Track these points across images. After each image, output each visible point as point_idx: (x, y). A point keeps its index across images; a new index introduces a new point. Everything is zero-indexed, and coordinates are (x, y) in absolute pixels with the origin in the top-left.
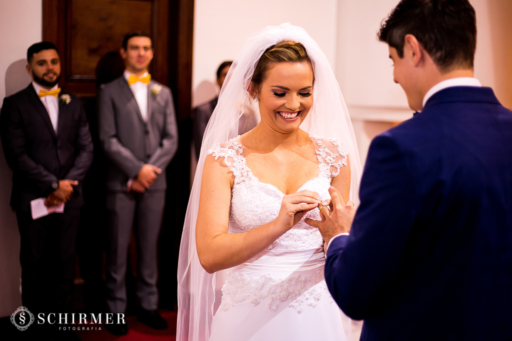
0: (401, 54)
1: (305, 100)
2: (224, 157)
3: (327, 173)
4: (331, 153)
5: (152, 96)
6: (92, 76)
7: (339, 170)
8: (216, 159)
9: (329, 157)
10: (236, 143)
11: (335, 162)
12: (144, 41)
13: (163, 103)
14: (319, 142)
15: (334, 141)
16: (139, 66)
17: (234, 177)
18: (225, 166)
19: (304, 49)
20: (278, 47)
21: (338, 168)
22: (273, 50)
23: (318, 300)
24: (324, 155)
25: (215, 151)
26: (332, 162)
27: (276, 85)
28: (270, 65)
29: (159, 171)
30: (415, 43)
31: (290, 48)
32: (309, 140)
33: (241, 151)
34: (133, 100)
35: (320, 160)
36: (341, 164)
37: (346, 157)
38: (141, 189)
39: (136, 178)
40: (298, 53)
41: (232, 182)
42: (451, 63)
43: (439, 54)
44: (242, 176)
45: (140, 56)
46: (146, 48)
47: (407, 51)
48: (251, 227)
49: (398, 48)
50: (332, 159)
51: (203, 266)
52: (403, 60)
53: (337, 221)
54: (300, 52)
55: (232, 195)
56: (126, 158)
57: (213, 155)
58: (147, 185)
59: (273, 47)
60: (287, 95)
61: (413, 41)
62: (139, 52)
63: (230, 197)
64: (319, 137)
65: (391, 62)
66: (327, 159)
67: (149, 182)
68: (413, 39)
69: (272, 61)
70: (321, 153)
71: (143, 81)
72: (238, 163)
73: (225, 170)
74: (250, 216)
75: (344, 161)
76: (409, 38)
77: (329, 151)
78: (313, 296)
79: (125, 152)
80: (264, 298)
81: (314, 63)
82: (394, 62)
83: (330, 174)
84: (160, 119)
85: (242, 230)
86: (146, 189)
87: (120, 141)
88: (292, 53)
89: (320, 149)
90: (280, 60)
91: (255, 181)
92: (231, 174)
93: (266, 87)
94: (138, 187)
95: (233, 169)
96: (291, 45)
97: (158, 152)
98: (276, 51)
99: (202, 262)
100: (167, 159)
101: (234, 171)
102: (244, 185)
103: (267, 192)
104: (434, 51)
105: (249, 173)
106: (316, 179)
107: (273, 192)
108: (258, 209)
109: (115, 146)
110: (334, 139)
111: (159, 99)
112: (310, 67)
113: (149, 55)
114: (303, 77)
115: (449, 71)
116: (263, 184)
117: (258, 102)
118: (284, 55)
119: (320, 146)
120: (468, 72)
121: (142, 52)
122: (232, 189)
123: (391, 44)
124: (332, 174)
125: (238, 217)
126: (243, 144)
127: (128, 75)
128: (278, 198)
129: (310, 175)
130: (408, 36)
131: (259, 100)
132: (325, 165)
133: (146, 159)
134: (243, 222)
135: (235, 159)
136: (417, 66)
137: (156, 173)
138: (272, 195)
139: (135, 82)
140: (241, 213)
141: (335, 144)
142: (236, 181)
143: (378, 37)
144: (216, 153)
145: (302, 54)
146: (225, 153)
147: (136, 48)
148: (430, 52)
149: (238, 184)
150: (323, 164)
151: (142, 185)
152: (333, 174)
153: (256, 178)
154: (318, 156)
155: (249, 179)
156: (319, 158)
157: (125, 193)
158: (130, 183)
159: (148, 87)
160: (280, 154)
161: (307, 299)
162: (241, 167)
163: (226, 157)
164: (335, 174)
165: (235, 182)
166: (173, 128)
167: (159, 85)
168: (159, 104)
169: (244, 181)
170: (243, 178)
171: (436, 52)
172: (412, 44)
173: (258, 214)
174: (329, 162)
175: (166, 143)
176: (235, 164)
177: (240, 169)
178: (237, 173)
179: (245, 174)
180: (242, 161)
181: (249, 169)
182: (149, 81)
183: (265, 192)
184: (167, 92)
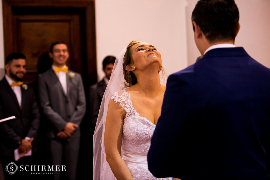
2: (120, 102)
5: (69, 79)
6: (35, 71)
8: (116, 103)
10: (126, 93)
12: (62, 47)
13: (76, 83)
16: (61, 62)
17: (126, 113)
18: (121, 107)
25: (115, 98)
29: (77, 126)
33: (129, 97)
34: (58, 83)
39: (63, 130)
45: (61, 56)
46: (64, 51)
55: (124, 123)
57: (114, 100)
62: (60, 53)
71: (63, 71)
72: (128, 105)
74: (134, 135)
79: (56, 115)
84: (75, 93)
87: (52, 108)
91: (137, 115)
95: (125, 109)
97: (75, 113)
101: (126, 109)
102: (131, 117)
103: (144, 122)
105: (134, 111)
108: (138, 132)
109: (50, 111)
111: (74, 81)
113: (67, 54)
116: (142, 118)
121: (62, 53)
125: (127, 134)
127: (55, 68)
133: (68, 118)
135: (126, 102)
137: (75, 127)
138: (146, 124)
139: (59, 72)
142: (127, 115)
146: (121, 100)
147: (59, 51)
153: (138, 113)
155: (134, 114)
159: (67, 74)
163: (121, 102)
166: (83, 98)
167: (73, 72)
168: (73, 84)
169: (131, 115)
170: (130, 113)
173: (138, 134)
176: (126, 105)
177: (129, 108)
178: (127, 110)
179: (132, 111)
180: (130, 103)
181: (134, 108)
182: (67, 71)
183: (142, 122)
184: (79, 76)
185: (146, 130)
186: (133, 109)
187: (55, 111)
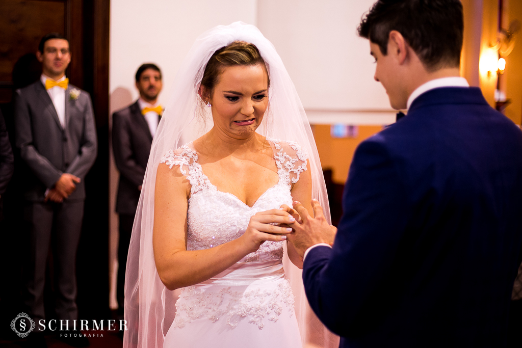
0: (384, 51)
1: (259, 104)
2: (179, 166)
3: (286, 180)
4: (291, 158)
5: (70, 101)
7: (298, 176)
8: (170, 168)
9: (288, 163)
10: (189, 150)
11: (295, 168)
12: (61, 44)
13: (82, 109)
14: (277, 145)
15: (293, 145)
16: (56, 70)
17: (190, 186)
18: (181, 175)
19: (257, 50)
20: (229, 50)
21: (298, 174)
22: (224, 52)
23: (279, 314)
24: (282, 159)
25: (168, 159)
26: (291, 167)
27: (229, 90)
28: (221, 68)
29: (78, 180)
30: (400, 40)
31: (242, 50)
32: (266, 143)
33: (196, 158)
34: (50, 106)
35: (279, 166)
36: (301, 169)
37: (306, 162)
38: (58, 199)
39: (54, 187)
40: (251, 54)
41: (189, 191)
42: (438, 62)
43: (425, 52)
44: (199, 185)
45: (57, 59)
46: (63, 51)
47: (392, 48)
48: (209, 239)
49: (381, 44)
50: (291, 164)
51: (165, 284)
52: (387, 58)
53: (311, 232)
54: (253, 54)
55: (189, 205)
56: (43, 167)
57: (167, 164)
58: (66, 195)
59: (223, 49)
60: (240, 100)
61: (398, 37)
62: (57, 55)
63: (186, 208)
64: (276, 140)
65: (373, 59)
66: (286, 165)
67: (67, 192)
68: (399, 36)
69: (223, 65)
70: (280, 158)
71: (60, 86)
72: (194, 171)
73: (180, 179)
74: (209, 228)
75: (304, 167)
76: (394, 34)
77: (287, 156)
78: (274, 310)
79: (42, 161)
80: (223, 314)
81: (268, 65)
82: (376, 59)
83: (290, 181)
84: (79, 125)
85: (199, 242)
86: (64, 199)
87: (37, 149)
88: (244, 56)
89: (278, 153)
90: (232, 63)
91: (213, 190)
92: (188, 183)
93: (219, 92)
94: (56, 197)
95: (189, 178)
96: (243, 47)
97: (77, 160)
98: (226, 54)
99: (163, 279)
100: (86, 167)
101: (190, 180)
102: (201, 194)
103: (227, 202)
104: (421, 47)
105: (206, 181)
106: (276, 187)
107: (232, 202)
108: (217, 220)
109: (32, 154)
110: (292, 143)
111: (78, 104)
112: (264, 69)
113: (67, 58)
114: (257, 80)
115: (435, 70)
116: (223, 194)
117: (210, 108)
118: (236, 58)
119: (278, 150)
120: (454, 70)
121: (60, 55)
122: (188, 198)
123: (374, 40)
124: (291, 181)
125: (195, 228)
126: (198, 151)
127: (45, 80)
128: (238, 208)
129: (271, 182)
130: (393, 32)
131: (212, 105)
132: (284, 171)
133: (64, 168)
134: (201, 234)
135: (190, 167)
136: (402, 64)
137: (74, 182)
138: (231, 204)
139: (52, 87)
140: (200, 224)
141: (294, 148)
142: (193, 190)
143: (358, 32)
144: (170, 161)
145: (255, 56)
146: (180, 161)
147: (54, 50)
148: (416, 49)
149: (195, 193)
150: (282, 170)
151: (60, 194)
152: (293, 180)
153: (214, 186)
154: (277, 161)
155: (206, 188)
156: (278, 163)
157: (42, 203)
158: (47, 193)
159: (67, 92)
160: (235, 160)
161: (268, 314)
162: (197, 175)
163: (181, 165)
164: (295, 181)
165: (192, 192)
166: (92, 135)
167: (77, 89)
168: (77, 109)
169: (201, 190)
170: (200, 187)
171: (422, 49)
172: (398, 41)
173: (217, 225)
174: (289, 168)
175: (85, 150)
176: (190, 172)
177: (196, 177)
178: (193, 182)
179: (202, 182)
180: (198, 168)
181: (206, 177)
182: (66, 86)
183: (224, 202)
184: (86, 96)
185: (232, 216)
186: (205, 179)
187: (40, 153)
